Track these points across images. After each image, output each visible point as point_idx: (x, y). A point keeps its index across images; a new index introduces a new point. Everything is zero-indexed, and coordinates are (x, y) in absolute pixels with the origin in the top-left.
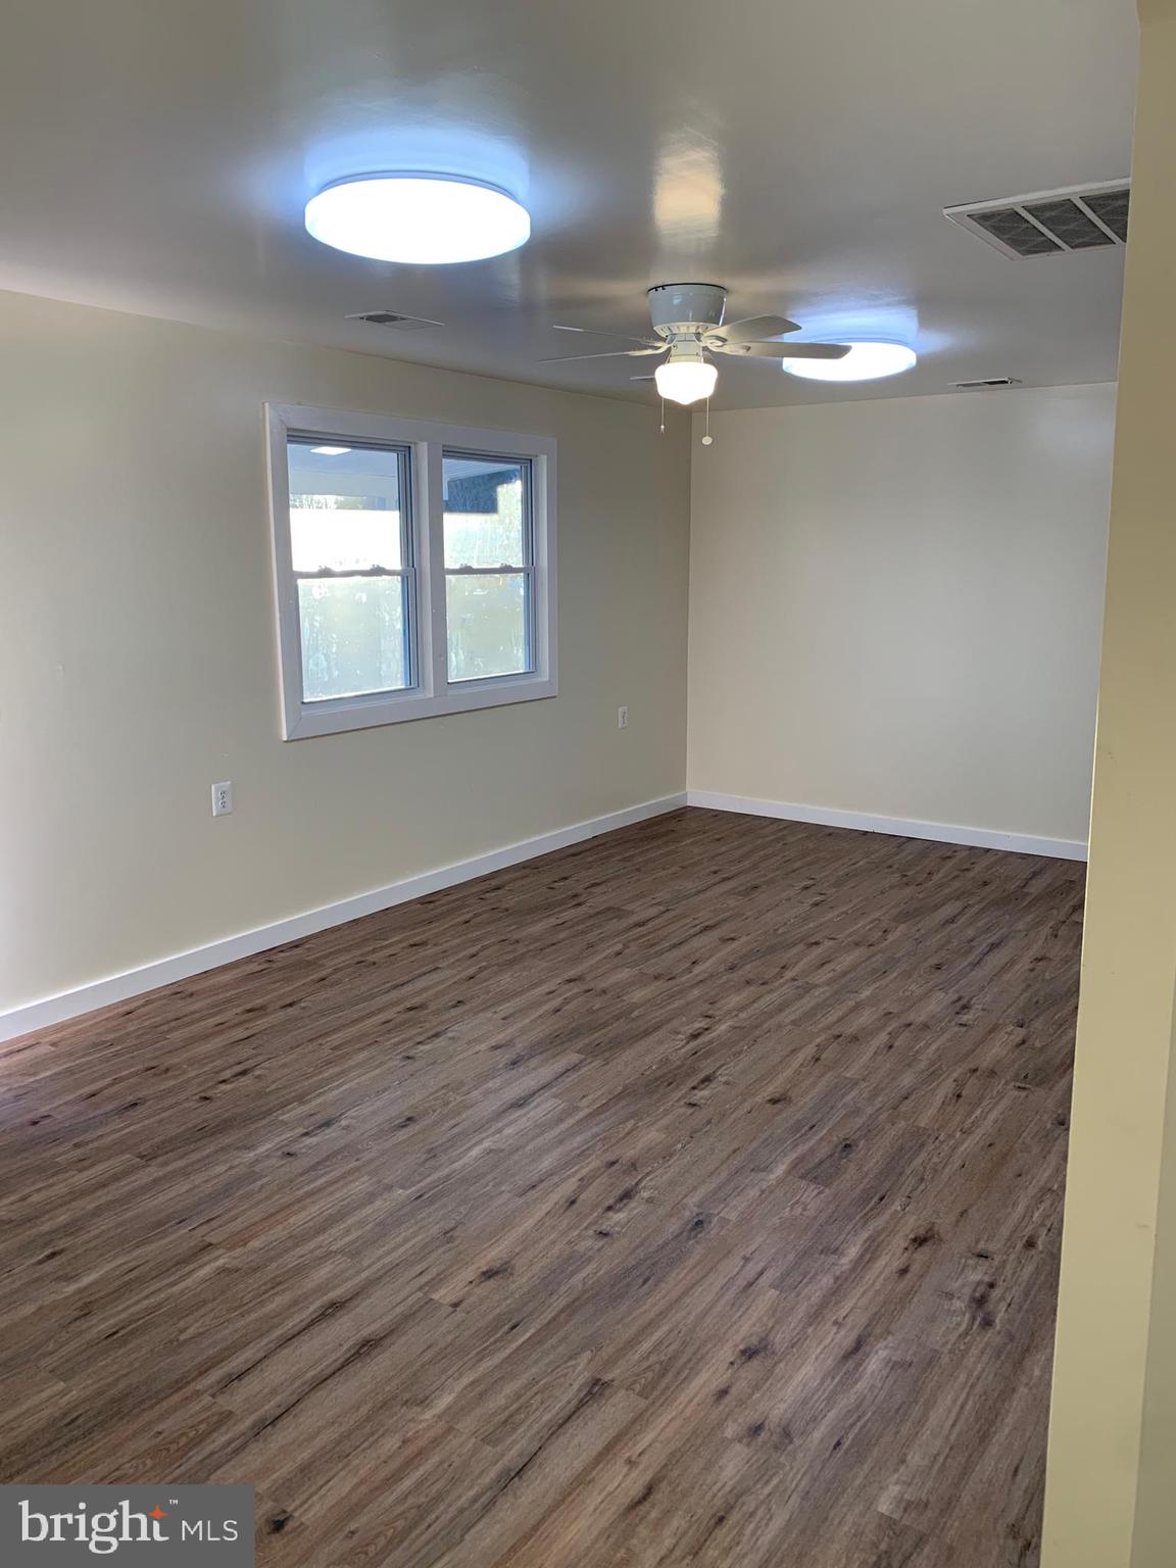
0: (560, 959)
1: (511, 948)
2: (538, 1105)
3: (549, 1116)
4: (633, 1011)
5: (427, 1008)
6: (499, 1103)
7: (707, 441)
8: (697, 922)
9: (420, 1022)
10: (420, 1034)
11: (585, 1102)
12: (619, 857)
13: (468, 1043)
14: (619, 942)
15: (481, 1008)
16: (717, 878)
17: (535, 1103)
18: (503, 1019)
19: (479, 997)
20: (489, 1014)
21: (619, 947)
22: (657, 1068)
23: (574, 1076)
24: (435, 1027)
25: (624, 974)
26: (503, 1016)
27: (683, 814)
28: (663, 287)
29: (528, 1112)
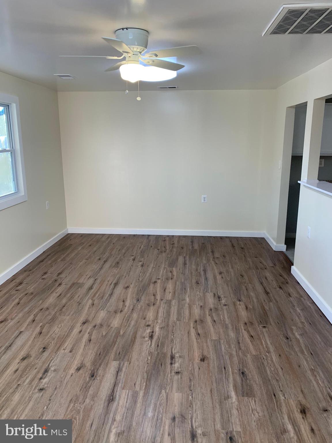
0: (72, 313)
1: (47, 312)
2: (120, 396)
3: (128, 401)
4: (120, 332)
5: (31, 357)
6: (103, 402)
7: (139, 99)
8: (110, 282)
9: (34, 365)
10: (38, 372)
11: (137, 388)
12: (60, 260)
13: (64, 371)
14: (89, 299)
15: (56, 348)
16: (102, 262)
17: (117, 396)
18: (70, 352)
19: (51, 343)
20: (62, 351)
21: (90, 302)
22: (151, 358)
23: (122, 375)
24: (42, 366)
25: (102, 314)
26: (69, 350)
27: (68, 238)
28: (127, 29)
29: (119, 403)
